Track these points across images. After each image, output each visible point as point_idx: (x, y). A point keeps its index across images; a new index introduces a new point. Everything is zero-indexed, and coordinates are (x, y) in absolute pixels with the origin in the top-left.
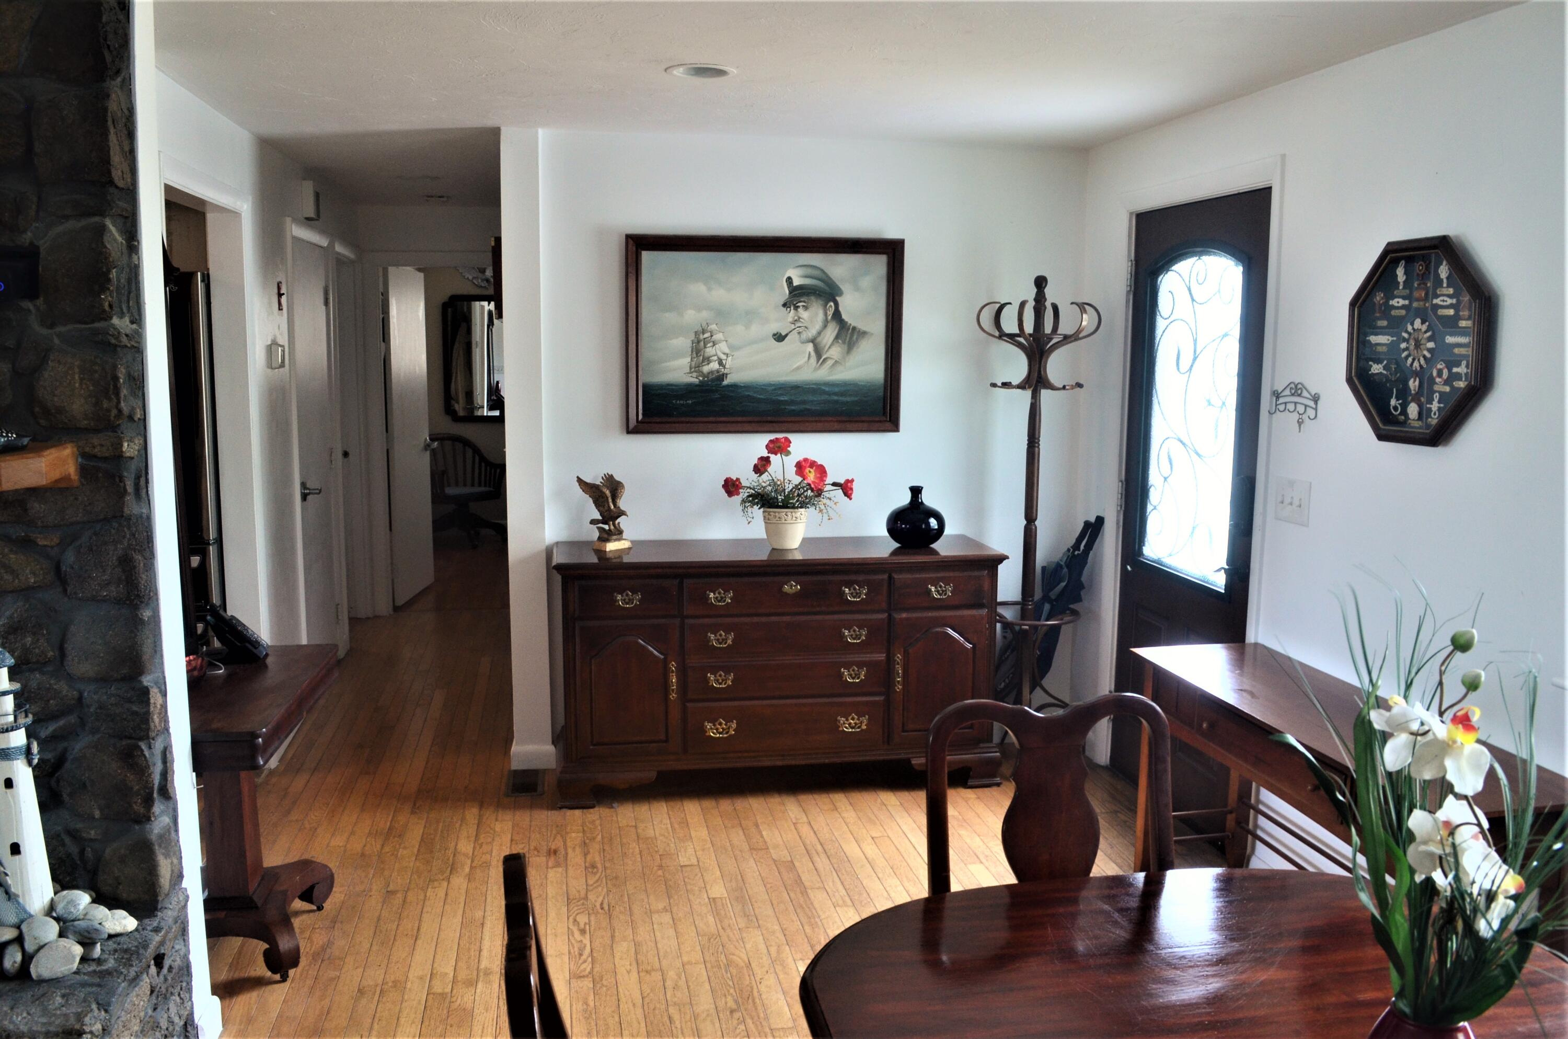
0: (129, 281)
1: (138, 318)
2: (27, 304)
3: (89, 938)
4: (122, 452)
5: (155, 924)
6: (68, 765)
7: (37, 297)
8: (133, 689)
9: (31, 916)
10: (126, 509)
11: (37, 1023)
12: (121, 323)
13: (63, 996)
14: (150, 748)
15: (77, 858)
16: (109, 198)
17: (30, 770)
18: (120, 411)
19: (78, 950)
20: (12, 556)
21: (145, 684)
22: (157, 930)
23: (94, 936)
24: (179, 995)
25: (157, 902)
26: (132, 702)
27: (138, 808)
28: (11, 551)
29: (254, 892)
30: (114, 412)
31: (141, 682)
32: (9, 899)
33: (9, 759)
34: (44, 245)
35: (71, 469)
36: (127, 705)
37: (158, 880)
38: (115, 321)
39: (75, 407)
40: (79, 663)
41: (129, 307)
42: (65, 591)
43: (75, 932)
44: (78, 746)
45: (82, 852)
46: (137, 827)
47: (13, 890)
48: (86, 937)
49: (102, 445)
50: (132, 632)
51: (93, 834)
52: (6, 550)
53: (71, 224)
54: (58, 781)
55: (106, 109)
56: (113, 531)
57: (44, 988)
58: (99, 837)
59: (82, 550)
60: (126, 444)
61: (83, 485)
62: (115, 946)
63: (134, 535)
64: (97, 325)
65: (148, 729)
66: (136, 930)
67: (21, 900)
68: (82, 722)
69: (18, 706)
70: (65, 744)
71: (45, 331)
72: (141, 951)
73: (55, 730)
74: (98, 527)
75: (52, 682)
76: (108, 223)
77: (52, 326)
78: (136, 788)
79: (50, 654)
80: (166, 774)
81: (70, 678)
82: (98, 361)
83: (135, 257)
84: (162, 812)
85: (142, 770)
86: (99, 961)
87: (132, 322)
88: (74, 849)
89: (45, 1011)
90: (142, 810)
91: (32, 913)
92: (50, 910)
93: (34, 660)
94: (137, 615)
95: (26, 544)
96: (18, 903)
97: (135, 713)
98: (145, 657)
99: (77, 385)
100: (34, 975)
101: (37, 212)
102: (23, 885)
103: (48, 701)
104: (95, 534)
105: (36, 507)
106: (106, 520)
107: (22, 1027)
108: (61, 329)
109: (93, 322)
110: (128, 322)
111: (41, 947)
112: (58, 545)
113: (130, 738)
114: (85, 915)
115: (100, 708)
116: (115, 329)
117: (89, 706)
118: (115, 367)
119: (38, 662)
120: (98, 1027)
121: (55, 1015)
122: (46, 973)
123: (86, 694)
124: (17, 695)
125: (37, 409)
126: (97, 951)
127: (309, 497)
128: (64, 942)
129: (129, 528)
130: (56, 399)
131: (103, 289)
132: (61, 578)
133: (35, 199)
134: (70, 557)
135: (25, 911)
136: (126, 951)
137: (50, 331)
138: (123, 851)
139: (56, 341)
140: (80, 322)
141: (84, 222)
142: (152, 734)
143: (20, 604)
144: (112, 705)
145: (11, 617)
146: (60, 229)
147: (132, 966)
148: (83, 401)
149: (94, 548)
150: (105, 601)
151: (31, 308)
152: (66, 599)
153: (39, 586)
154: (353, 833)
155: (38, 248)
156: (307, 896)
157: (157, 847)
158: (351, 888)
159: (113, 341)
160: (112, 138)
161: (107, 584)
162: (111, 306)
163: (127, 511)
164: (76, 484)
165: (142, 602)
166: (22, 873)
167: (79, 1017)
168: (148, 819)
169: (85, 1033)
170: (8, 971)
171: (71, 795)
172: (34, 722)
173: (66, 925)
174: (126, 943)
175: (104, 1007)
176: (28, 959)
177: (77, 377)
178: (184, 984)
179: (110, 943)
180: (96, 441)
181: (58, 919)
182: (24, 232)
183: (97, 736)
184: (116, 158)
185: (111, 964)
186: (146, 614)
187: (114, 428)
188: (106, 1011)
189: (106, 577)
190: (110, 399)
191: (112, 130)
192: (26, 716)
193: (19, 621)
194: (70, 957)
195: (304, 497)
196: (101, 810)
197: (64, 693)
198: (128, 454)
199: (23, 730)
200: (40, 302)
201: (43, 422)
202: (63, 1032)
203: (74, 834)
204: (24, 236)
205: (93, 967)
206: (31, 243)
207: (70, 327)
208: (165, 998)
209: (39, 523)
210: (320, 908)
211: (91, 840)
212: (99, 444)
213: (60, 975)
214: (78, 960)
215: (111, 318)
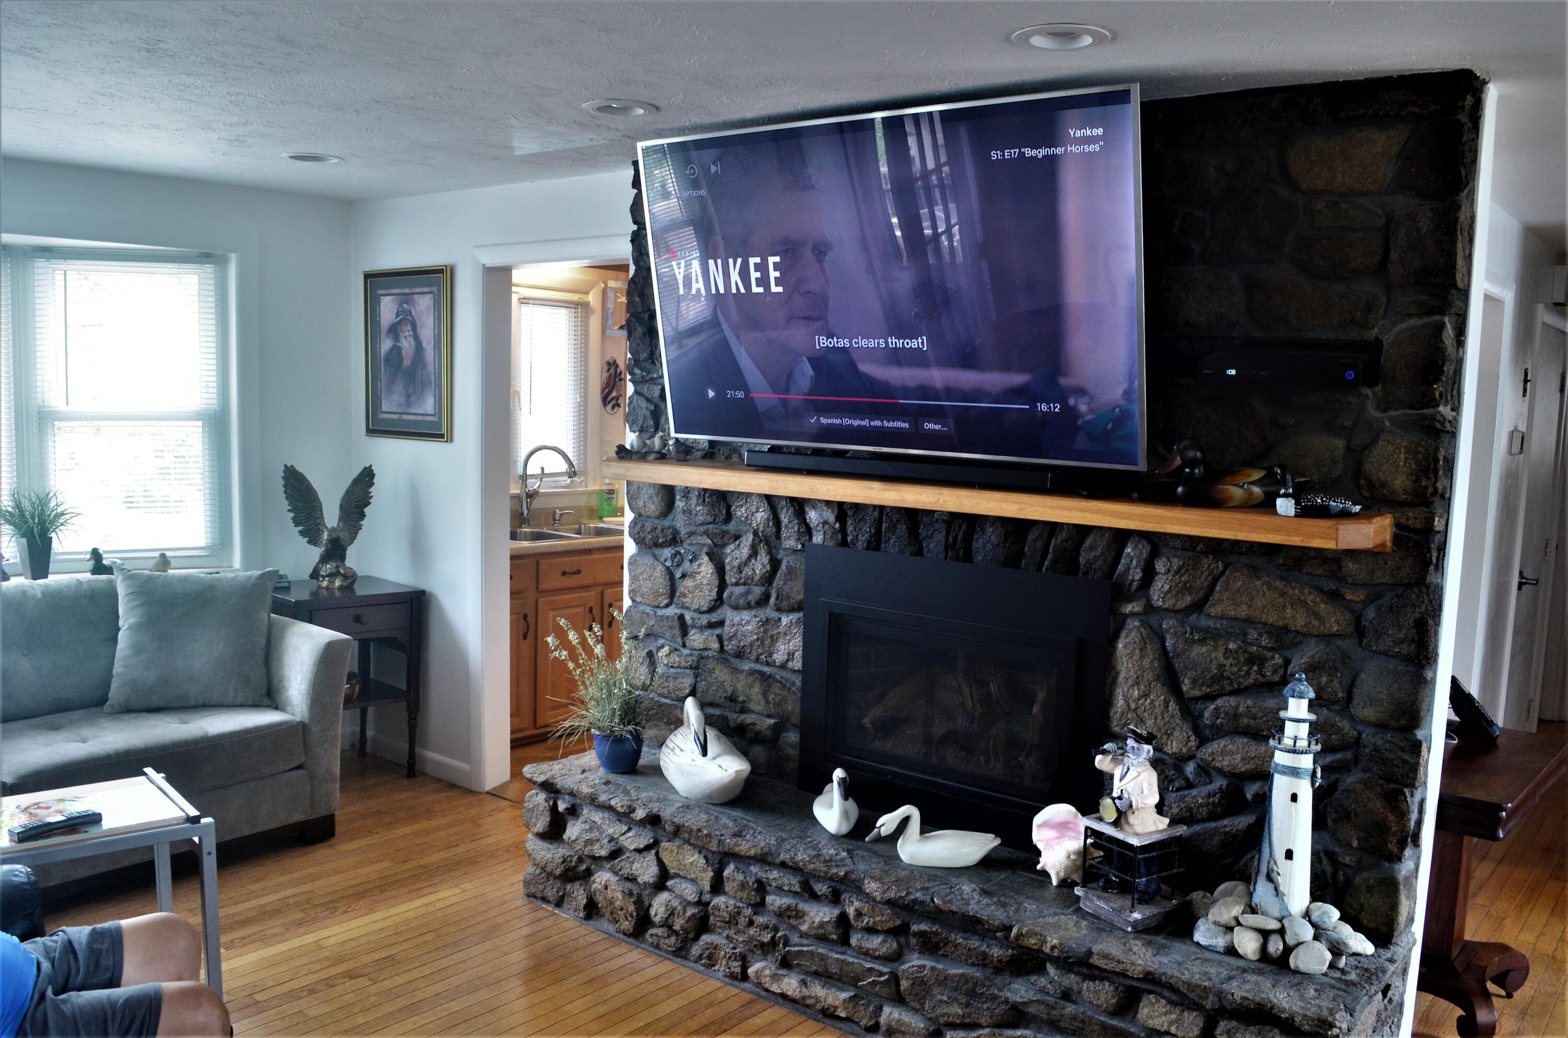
0: (1455, 373)
1: (1457, 408)
2: (1367, 391)
3: (1338, 949)
4: (1433, 525)
5: (1389, 955)
6: (1337, 794)
7: (1376, 385)
8: (1407, 740)
9: (1291, 915)
10: (1428, 578)
11: (1296, 1005)
12: (1445, 410)
13: (1316, 990)
14: (1412, 796)
15: (1329, 877)
16: (1450, 298)
17: (1311, 790)
18: (1436, 489)
19: (1329, 956)
20: (1322, 606)
21: (1419, 737)
22: (1391, 961)
23: (1342, 948)
24: (1390, 1027)
25: (1392, 936)
26: (1405, 752)
27: (1393, 847)
28: (1322, 600)
29: (1455, 959)
30: (1431, 490)
31: (1415, 735)
32: (1277, 895)
33: (1298, 778)
34: (1387, 339)
35: (1388, 537)
36: (1399, 753)
37: (1397, 916)
38: (1441, 408)
39: (1397, 482)
40: (1363, 707)
41: (1452, 396)
42: (1361, 643)
43: (1327, 940)
44: (1350, 780)
45: (1335, 874)
46: (1387, 865)
47: (1281, 888)
48: (1335, 947)
49: (1415, 518)
50: (1415, 688)
51: (1347, 860)
52: (1318, 599)
53: (1414, 322)
54: (1325, 807)
55: (1456, 220)
56: (1413, 596)
57: (1298, 978)
58: (1353, 864)
59: (1383, 609)
60: (1437, 519)
61: (1394, 551)
62: (1356, 963)
63: (1431, 602)
64: (1425, 411)
65: (1415, 778)
66: (1373, 955)
67: (1285, 899)
68: (1356, 761)
69: (1311, 734)
70: (1338, 776)
71: (1378, 414)
72: (1380, 974)
73: (1332, 762)
74: (1400, 591)
75: (1337, 719)
76: (1446, 319)
77: (1384, 411)
78: (1394, 829)
79: (1340, 695)
80: (1419, 823)
81: (1352, 719)
82: (1423, 443)
83: (1461, 350)
84: (1411, 857)
85: (1403, 815)
86: (1343, 971)
87: (1453, 410)
88: (1328, 869)
89: (1302, 997)
90: (1396, 850)
91: (1292, 912)
92: (1307, 915)
93: (1326, 697)
94: (1422, 674)
95: (1335, 597)
96: (1283, 901)
97: (1405, 762)
98: (1422, 714)
99: (1401, 463)
100: (1292, 965)
101: (1385, 311)
102: (1289, 886)
103: (1331, 735)
104: (1397, 596)
105: (1350, 566)
106: (1409, 585)
107: (1284, 1004)
108: (1393, 413)
109: (1423, 408)
110: (1449, 410)
111: (1299, 944)
112: (1362, 601)
113: (1397, 782)
114: (1335, 928)
115: (1375, 750)
116: (1442, 415)
117: (1365, 747)
118: (1437, 450)
119: (1328, 700)
120: (1344, 1026)
121: (1310, 1003)
122: (1303, 967)
123: (1364, 736)
124: (1311, 724)
125: (1362, 482)
126: (1342, 962)
127: (1524, 587)
128: (1317, 944)
129: (1428, 595)
130: (1381, 474)
131: (1437, 380)
132: (1359, 631)
133: (1385, 300)
134: (1370, 613)
135: (1287, 909)
136: (1367, 970)
137: (1383, 415)
138: (1371, 882)
139: (1387, 424)
140: (1412, 408)
141: (1425, 320)
142: (1417, 784)
143: (1321, 647)
144: (1386, 750)
145: (1313, 657)
146: (1404, 325)
147: (1372, 984)
148: (1404, 477)
149: (1395, 608)
150: (1395, 657)
151: (1370, 393)
152: (1360, 650)
153: (1340, 635)
154: (1542, 934)
155: (1381, 342)
156: (1500, 980)
157: (1402, 887)
158: (1542, 986)
159: (1439, 426)
160: (1459, 245)
161: (1401, 642)
162: (1441, 395)
163: (1429, 580)
164: (1389, 550)
165: (1428, 663)
166: (1290, 876)
167: (1332, 1012)
168: (1400, 859)
169: (1336, 1027)
170: (1270, 955)
171: (1335, 821)
172: (1322, 750)
173: (1319, 933)
174: (1366, 964)
175: (1351, 1012)
176: (1288, 950)
177: (1402, 456)
178: (1396, 1020)
179: (1351, 959)
180: (1410, 514)
181: (1313, 925)
182: (1372, 328)
183: (1367, 776)
184: (1460, 263)
185: (1353, 976)
186: (1429, 675)
187: (1428, 504)
188: (1351, 1015)
189: (1401, 636)
190: (1428, 478)
191: (1460, 238)
192: (1317, 744)
193: (1319, 662)
194: (1322, 960)
195: (1520, 588)
196: (1359, 841)
197: (1346, 730)
198: (1437, 529)
199: (1311, 756)
200: (1378, 389)
201: (1366, 494)
202: (1318, 1020)
203: (1331, 856)
204: (1371, 332)
205: (1338, 975)
206: (1377, 338)
207: (1401, 412)
208: (1383, 1025)
209: (1350, 580)
210: (1509, 996)
211: (1345, 865)
212: (1414, 517)
213: (1312, 972)
214: (1328, 964)
215: (1438, 406)
